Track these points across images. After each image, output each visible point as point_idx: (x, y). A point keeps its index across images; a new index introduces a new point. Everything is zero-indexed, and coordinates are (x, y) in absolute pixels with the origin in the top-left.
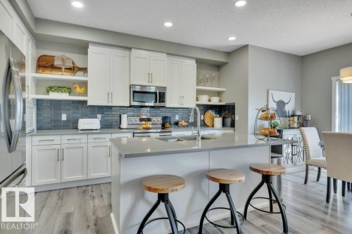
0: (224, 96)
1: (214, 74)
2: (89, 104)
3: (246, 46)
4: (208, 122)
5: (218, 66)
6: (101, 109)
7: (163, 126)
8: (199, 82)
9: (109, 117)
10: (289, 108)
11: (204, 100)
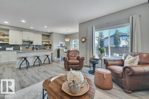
0: (50, 42)
1: (47, 37)
2: (9, 44)
3: (53, 32)
4: (46, 48)
5: (49, 36)
6: (13, 45)
7: (33, 49)
8: (43, 39)
9: (16, 47)
10: (63, 45)
11: (44, 43)
